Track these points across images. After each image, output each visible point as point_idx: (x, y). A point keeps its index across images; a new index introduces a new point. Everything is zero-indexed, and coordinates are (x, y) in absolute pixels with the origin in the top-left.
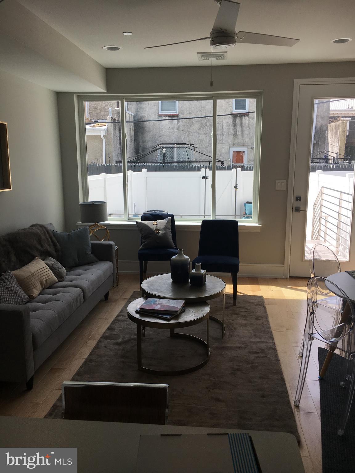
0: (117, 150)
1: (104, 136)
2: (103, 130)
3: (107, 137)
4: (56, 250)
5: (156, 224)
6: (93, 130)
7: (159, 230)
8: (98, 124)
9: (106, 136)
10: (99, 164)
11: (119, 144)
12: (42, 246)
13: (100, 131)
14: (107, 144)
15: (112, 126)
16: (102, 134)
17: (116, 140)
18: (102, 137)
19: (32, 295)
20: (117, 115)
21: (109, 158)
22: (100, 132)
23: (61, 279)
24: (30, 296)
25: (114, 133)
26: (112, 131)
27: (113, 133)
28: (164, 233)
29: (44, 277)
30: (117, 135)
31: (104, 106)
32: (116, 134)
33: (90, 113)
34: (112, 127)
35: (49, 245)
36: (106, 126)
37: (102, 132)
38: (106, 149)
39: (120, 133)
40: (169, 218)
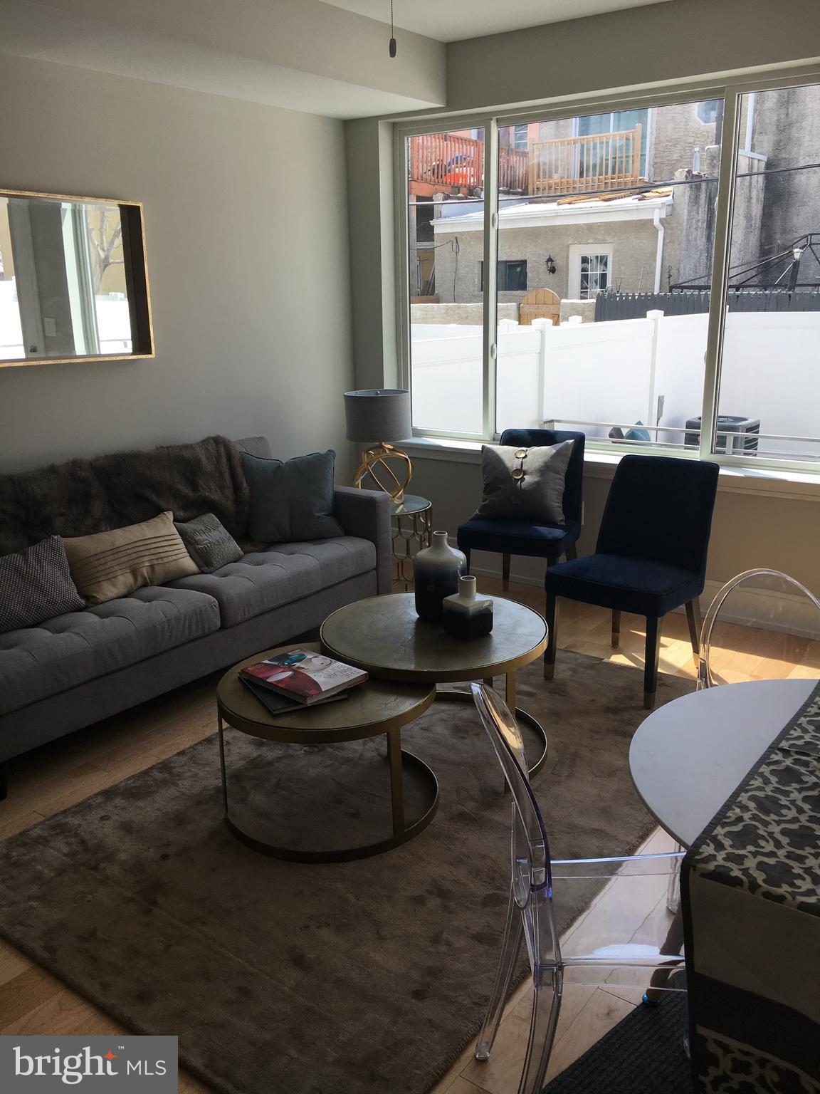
0: (696, 257)
1: (661, 221)
2: (661, 205)
3: (668, 223)
4: (238, 500)
5: (523, 455)
6: (636, 208)
7: (525, 473)
8: (657, 192)
9: (668, 220)
10: (634, 294)
11: (704, 239)
12: (195, 487)
13: (653, 209)
14: (668, 241)
15: (687, 194)
16: (657, 216)
17: (696, 229)
18: (656, 223)
19: (94, 594)
20: (710, 164)
21: (670, 276)
22: (653, 212)
23: (206, 569)
24: (87, 597)
25: (689, 212)
26: (686, 206)
27: (686, 213)
28: (537, 483)
29: (145, 559)
30: (702, 214)
31: (691, 143)
32: (698, 213)
33: (656, 163)
34: (687, 198)
35: (222, 488)
36: (671, 197)
37: (657, 211)
38: (665, 255)
39: (710, 211)
40: (567, 444)
